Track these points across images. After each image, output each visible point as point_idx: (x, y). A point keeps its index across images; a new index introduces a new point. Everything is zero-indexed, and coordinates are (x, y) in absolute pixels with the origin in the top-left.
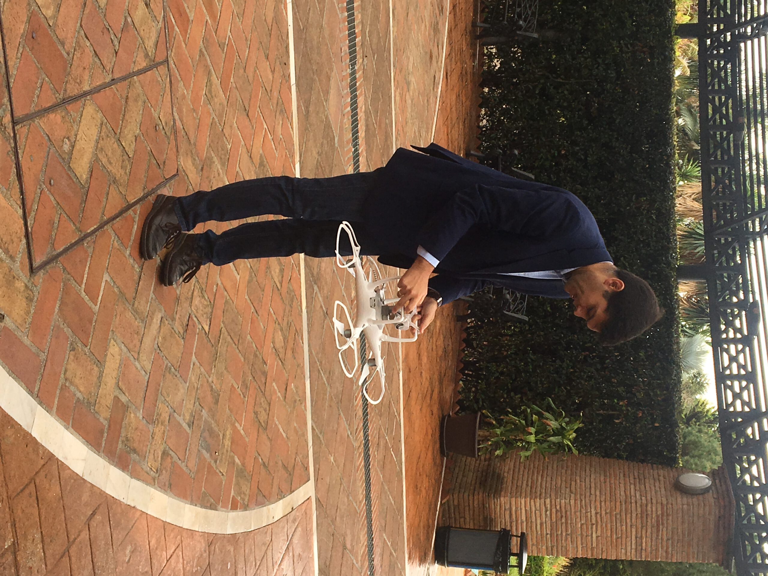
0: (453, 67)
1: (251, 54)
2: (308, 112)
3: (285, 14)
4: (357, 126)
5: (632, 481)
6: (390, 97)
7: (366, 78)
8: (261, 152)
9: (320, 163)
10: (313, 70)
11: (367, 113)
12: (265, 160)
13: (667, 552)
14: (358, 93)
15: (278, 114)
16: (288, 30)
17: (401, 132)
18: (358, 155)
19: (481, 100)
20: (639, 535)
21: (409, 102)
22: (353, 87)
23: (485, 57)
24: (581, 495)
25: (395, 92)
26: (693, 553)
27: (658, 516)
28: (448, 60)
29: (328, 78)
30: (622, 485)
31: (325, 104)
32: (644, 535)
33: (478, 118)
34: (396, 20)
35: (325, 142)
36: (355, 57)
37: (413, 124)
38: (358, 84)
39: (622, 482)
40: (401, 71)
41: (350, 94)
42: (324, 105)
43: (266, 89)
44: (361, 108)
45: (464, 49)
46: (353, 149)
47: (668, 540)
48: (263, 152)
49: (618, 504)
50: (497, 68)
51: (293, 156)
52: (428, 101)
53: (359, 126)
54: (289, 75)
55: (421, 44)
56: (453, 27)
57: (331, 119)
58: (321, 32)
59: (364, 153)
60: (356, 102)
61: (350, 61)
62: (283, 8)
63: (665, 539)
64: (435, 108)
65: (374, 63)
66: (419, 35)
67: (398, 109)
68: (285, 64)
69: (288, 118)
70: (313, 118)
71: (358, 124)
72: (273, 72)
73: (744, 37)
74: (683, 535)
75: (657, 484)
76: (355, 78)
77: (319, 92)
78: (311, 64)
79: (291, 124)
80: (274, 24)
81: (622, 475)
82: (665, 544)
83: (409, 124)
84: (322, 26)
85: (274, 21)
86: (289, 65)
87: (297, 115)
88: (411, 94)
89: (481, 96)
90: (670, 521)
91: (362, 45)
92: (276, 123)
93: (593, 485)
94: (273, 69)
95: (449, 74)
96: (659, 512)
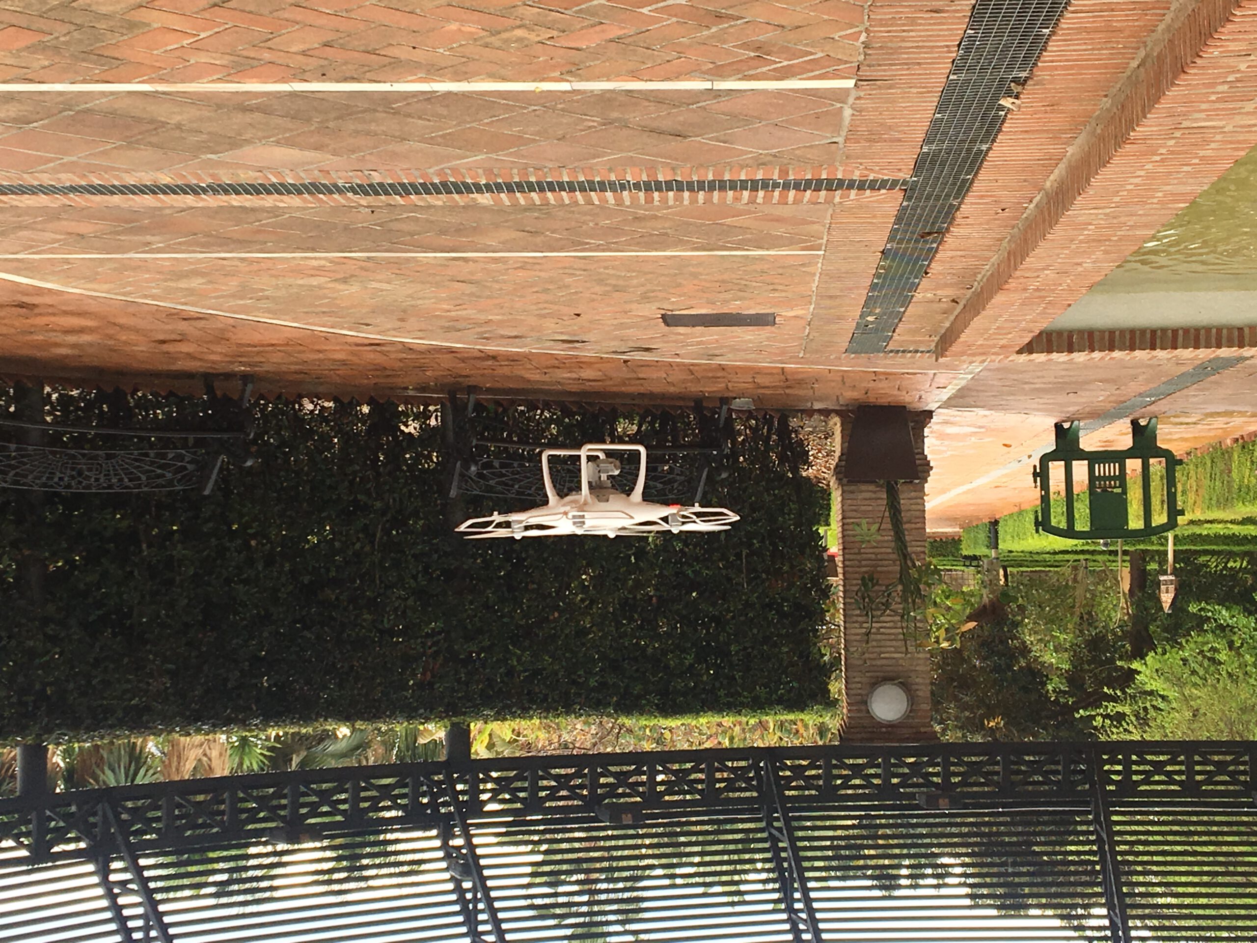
0: (393, 356)
1: (325, 16)
2: (250, 110)
3: (410, 78)
4: (248, 192)
6: (313, 250)
7: (336, 210)
8: (155, 25)
9: (164, 127)
10: (327, 120)
11: (274, 211)
12: (141, 31)
14: (306, 196)
15: (232, 58)
16: (385, 82)
17: (255, 267)
18: (196, 193)
19: (346, 401)
21: (314, 281)
22: (314, 188)
23: (422, 407)
25: (325, 259)
28: (400, 347)
29: (317, 148)
31: (271, 140)
33: (314, 396)
34: (446, 263)
35: (204, 137)
36: (367, 194)
37: (277, 287)
38: (321, 196)
40: (362, 268)
41: (301, 182)
42: (269, 137)
43: (270, 39)
44: (282, 201)
45: (427, 373)
46: (204, 185)
48: (155, 29)
50: (403, 428)
51: (162, 80)
52: (324, 312)
53: (249, 196)
54: (306, 81)
55: (420, 302)
56: (458, 355)
57: (247, 149)
58: (395, 137)
59: (201, 204)
60: (289, 192)
61: (359, 186)
62: (420, 75)
64: (315, 325)
65: (364, 225)
66: (433, 301)
67: (296, 262)
68: (324, 75)
69: (229, 75)
70: (240, 119)
71: (252, 194)
72: (304, 53)
73: (446, 835)
76: (331, 192)
77: (291, 130)
78: (337, 118)
79: (220, 80)
80: (387, 60)
83: (274, 281)
84: (405, 139)
85: (393, 60)
86: (324, 81)
87: (241, 90)
88: (330, 285)
89: (354, 401)
91: (391, 205)
92: (214, 55)
94: (307, 53)
95: (378, 348)
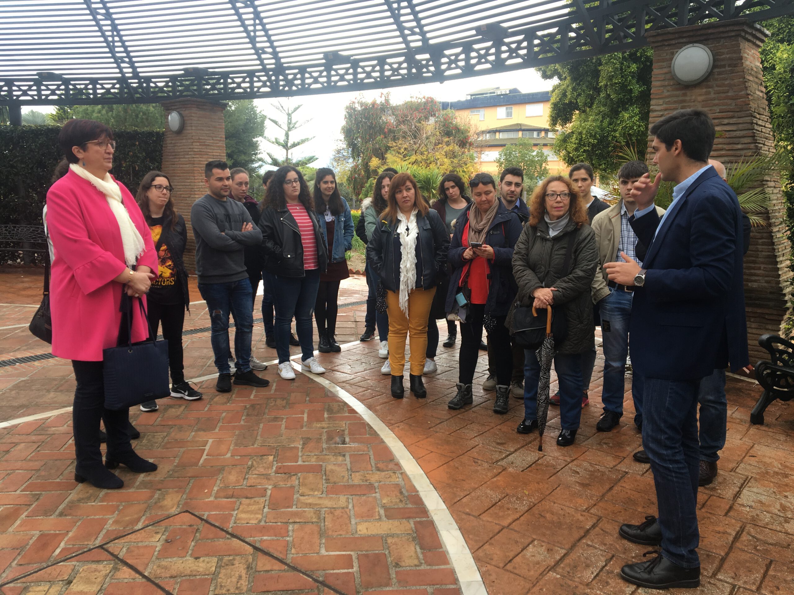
1: (18, 468)
2: (21, 407)
5: (178, 160)
13: (220, 141)
15: (49, 433)
18: (18, 359)
20: (212, 157)
24: (191, 191)
26: (219, 125)
27: (200, 145)
30: (181, 166)
32: (212, 154)
35: (33, 388)
39: (178, 166)
43: (37, 447)
46: (17, 364)
47: (213, 140)
49: (195, 169)
57: (10, 385)
59: (12, 354)
63: (212, 141)
69: (44, 423)
70: (23, 400)
72: (16, 444)
74: (209, 130)
75: (178, 145)
81: (173, 166)
82: (216, 142)
90: (202, 138)
93: (183, 184)
96: (198, 144)
